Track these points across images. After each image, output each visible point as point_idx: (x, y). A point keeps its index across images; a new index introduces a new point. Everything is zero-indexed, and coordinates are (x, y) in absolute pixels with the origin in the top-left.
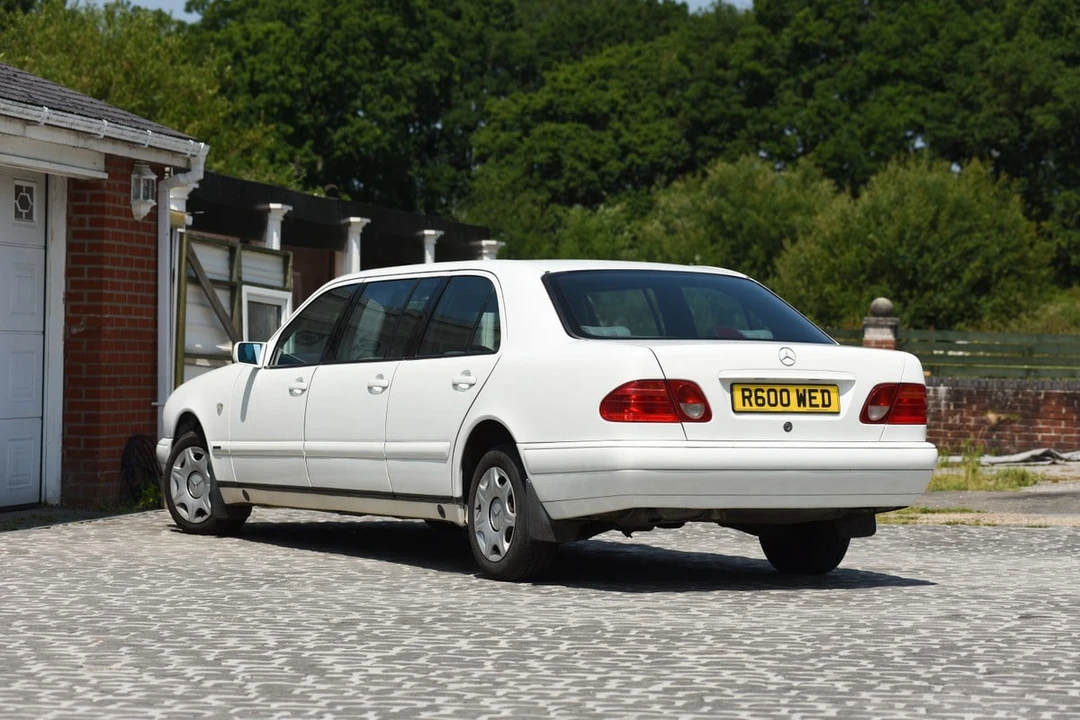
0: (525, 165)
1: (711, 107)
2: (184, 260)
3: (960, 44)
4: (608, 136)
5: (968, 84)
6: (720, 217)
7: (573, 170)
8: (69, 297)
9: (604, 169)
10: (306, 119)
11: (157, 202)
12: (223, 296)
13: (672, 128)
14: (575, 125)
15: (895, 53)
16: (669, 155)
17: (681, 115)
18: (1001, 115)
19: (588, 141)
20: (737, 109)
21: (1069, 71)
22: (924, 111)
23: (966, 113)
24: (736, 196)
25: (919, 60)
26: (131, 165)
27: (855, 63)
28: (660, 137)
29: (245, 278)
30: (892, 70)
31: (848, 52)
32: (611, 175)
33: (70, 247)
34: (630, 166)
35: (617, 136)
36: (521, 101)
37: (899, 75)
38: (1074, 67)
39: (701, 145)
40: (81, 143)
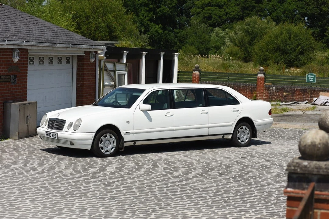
0: (203, 17)
1: (247, 4)
2: (104, 66)
4: (223, 10)
6: (248, 30)
7: (214, 18)
8: (77, 79)
9: (222, 18)
10: (151, 6)
11: (95, 59)
12: (112, 73)
13: (238, 9)
14: (215, 7)
16: (237, 15)
17: (240, 6)
18: (315, 7)
19: (218, 11)
20: (254, 4)
22: (297, 6)
23: (307, 6)
24: (252, 25)
26: (90, 52)
28: (235, 11)
29: (117, 69)
32: (224, 20)
33: (77, 69)
34: (228, 18)
35: (225, 10)
36: (202, 2)
39: (245, 13)
40: (79, 49)
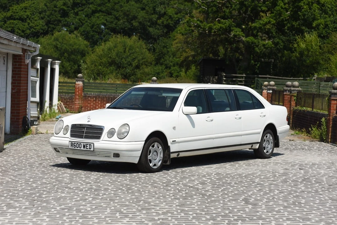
1: (52, 18)
3: (115, 4)
4: (26, 24)
5: (117, 14)
7: (17, 32)
13: (43, 22)
14: (18, 21)
15: (99, 5)
16: (42, 29)
17: (45, 19)
18: (125, 22)
19: (21, 25)
20: (59, 18)
21: (141, 12)
22: (106, 20)
23: (117, 21)
25: (105, 7)
27: (89, 8)
28: (40, 25)
30: (98, 10)
31: (87, 5)
32: (27, 34)
34: (32, 32)
35: (29, 24)
37: (100, 11)
38: (143, 11)
39: (50, 27)
